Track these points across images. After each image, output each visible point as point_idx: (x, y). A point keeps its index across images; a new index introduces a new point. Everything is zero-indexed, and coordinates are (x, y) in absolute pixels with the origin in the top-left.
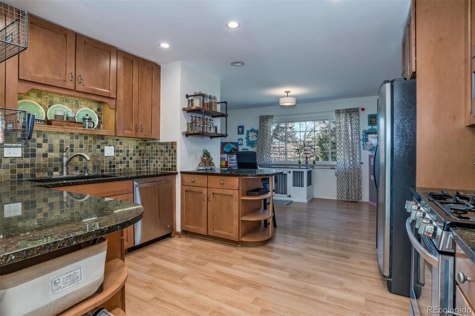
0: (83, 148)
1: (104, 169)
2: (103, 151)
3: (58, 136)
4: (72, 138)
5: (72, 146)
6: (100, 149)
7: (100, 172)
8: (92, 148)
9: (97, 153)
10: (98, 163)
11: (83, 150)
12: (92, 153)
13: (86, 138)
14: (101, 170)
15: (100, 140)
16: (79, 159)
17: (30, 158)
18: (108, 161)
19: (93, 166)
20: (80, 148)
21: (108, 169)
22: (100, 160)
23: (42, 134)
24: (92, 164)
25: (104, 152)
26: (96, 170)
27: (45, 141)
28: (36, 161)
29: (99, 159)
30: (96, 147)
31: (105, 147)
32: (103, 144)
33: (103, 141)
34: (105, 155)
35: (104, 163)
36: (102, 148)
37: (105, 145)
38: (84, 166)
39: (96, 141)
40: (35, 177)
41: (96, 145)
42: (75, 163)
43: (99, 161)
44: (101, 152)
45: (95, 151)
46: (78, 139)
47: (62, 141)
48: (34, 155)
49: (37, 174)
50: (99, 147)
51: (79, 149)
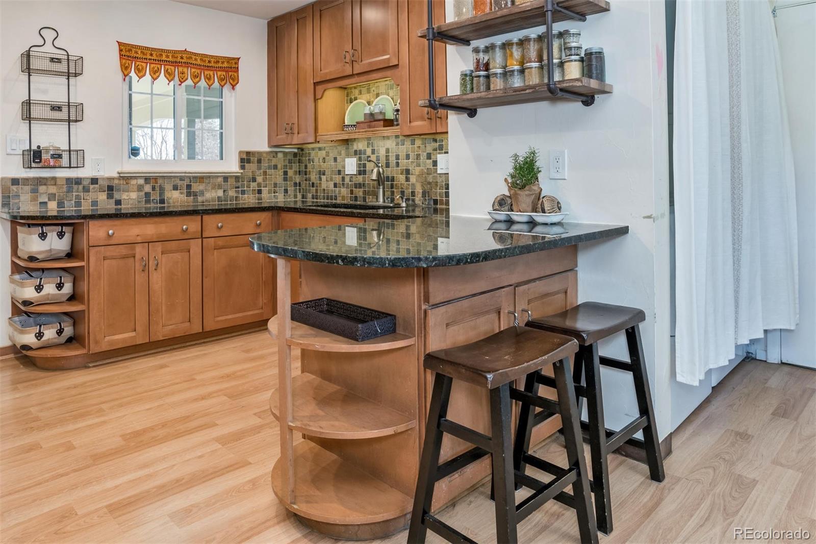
0: (410, 160)
1: (438, 198)
2: (435, 163)
3: (384, 144)
4: (397, 144)
5: (397, 157)
6: (431, 161)
7: (432, 203)
8: (420, 159)
9: (427, 169)
10: (429, 186)
11: (410, 163)
12: (421, 168)
13: (413, 143)
14: (434, 199)
15: (431, 143)
16: (405, 178)
17: (362, 176)
18: (444, 183)
19: (422, 192)
20: (406, 159)
21: (444, 199)
22: (431, 181)
23: (371, 142)
24: (421, 188)
25: (437, 166)
26: (426, 199)
27: (373, 152)
28: (367, 181)
29: (430, 179)
30: (426, 158)
31: (438, 155)
32: (435, 150)
33: (435, 144)
34: (438, 172)
35: (437, 186)
36: (432, 157)
37: (438, 151)
38: (411, 190)
39: (426, 146)
40: (366, 201)
41: (425, 154)
42: (401, 184)
43: (430, 183)
44: (433, 166)
45: (425, 164)
46: (404, 145)
47: (387, 151)
48: (364, 172)
49: (367, 197)
50: (429, 156)
51: (405, 161)
